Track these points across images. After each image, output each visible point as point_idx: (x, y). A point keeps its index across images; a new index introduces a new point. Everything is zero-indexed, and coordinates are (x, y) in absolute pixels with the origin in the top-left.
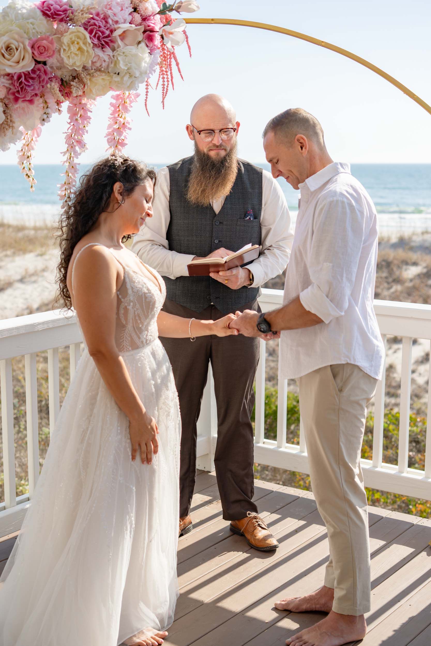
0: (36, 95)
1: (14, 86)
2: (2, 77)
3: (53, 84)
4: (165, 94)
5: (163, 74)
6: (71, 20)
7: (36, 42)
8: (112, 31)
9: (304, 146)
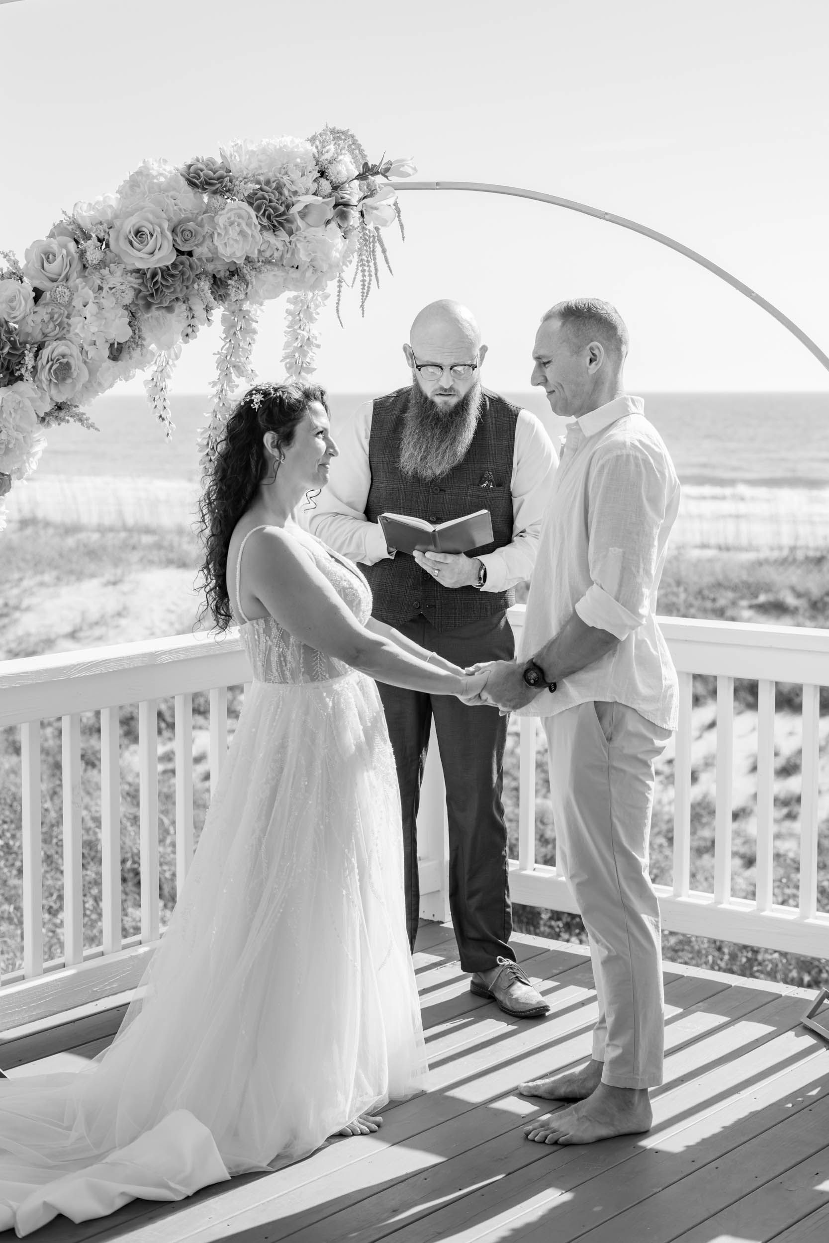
0: (177, 299)
1: (146, 287)
2: (129, 274)
3: (202, 283)
4: (365, 294)
5: (363, 265)
6: (229, 191)
7: (179, 224)
8: (288, 207)
9: (595, 360)
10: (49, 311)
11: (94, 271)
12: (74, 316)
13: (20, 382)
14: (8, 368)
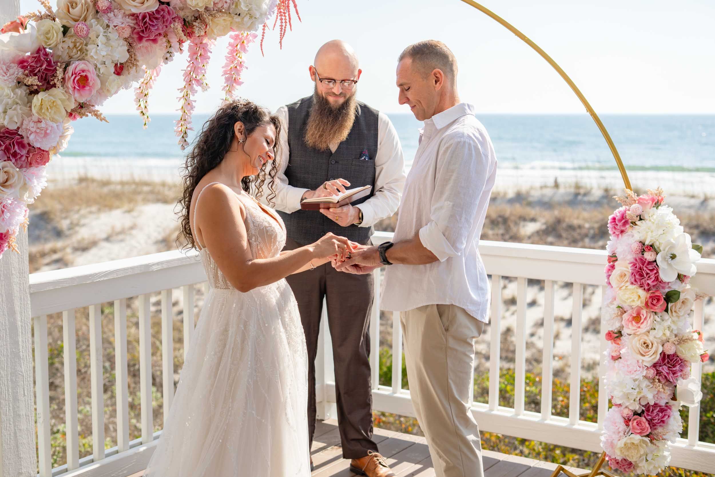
0: (160, 34)
1: (139, 25)
2: (127, 17)
3: (176, 24)
4: (282, 34)
5: (281, 15)
9: (439, 81)
10: (73, 40)
11: (103, 14)
12: (91, 44)
13: (54, 88)
14: (45, 80)
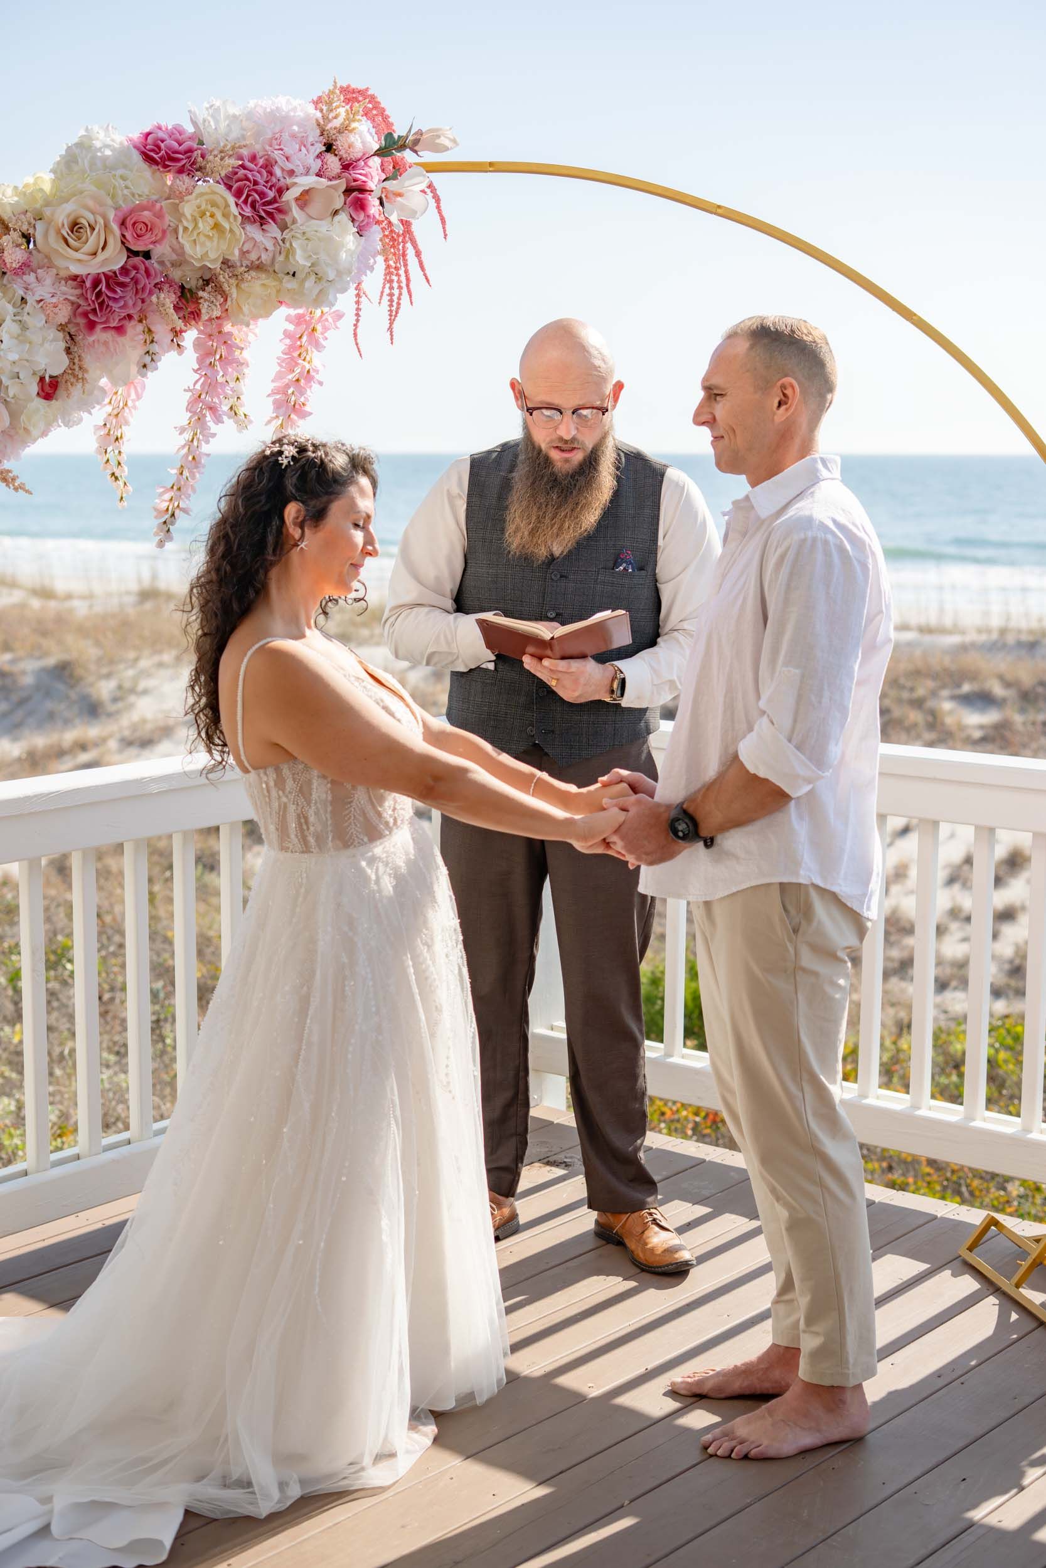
0: (130, 317)
1: (87, 299)
2: (63, 282)
3: (162, 295)
4: (394, 313)
5: (391, 273)
6: (200, 169)
7: (131, 214)
8: (280, 192)
9: (786, 404)
11: (14, 277)
